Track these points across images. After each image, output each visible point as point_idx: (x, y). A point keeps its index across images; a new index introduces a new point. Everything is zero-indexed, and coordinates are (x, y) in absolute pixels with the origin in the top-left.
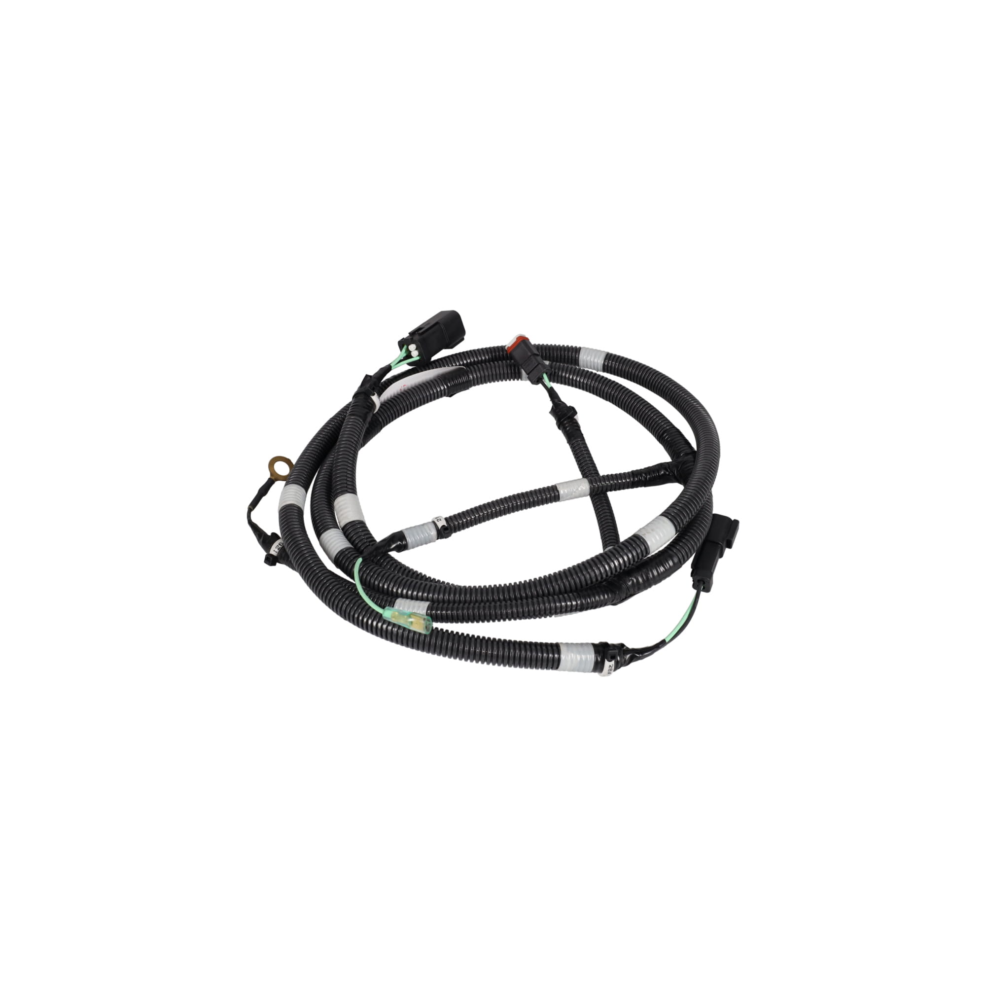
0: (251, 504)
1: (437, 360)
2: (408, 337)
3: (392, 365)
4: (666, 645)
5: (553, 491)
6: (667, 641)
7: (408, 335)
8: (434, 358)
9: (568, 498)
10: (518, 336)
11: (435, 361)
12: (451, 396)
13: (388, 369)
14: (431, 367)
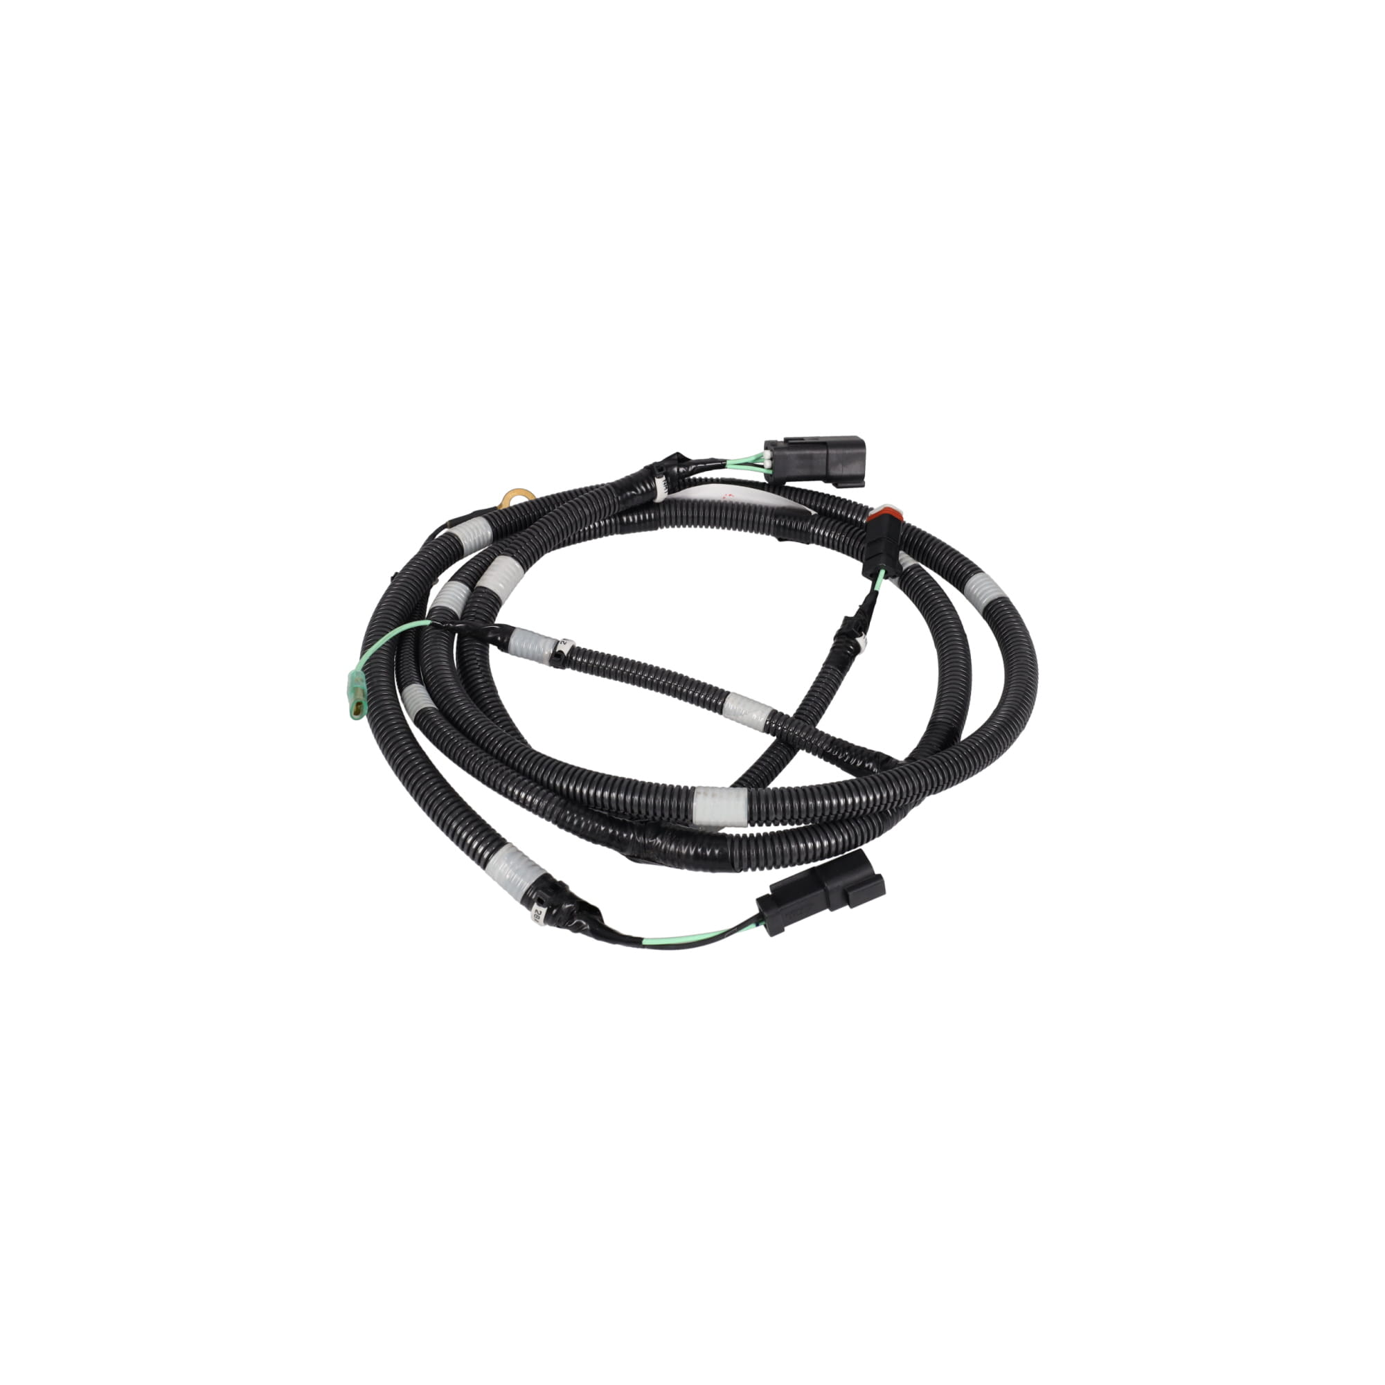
0: (451, 521)
1: (792, 489)
2: (781, 442)
3: (728, 462)
4: (638, 947)
5: (720, 698)
6: (644, 942)
7: (783, 440)
8: (788, 484)
9: (732, 717)
10: (891, 507)
11: (788, 487)
12: (780, 540)
13: (721, 464)
14: (777, 490)
